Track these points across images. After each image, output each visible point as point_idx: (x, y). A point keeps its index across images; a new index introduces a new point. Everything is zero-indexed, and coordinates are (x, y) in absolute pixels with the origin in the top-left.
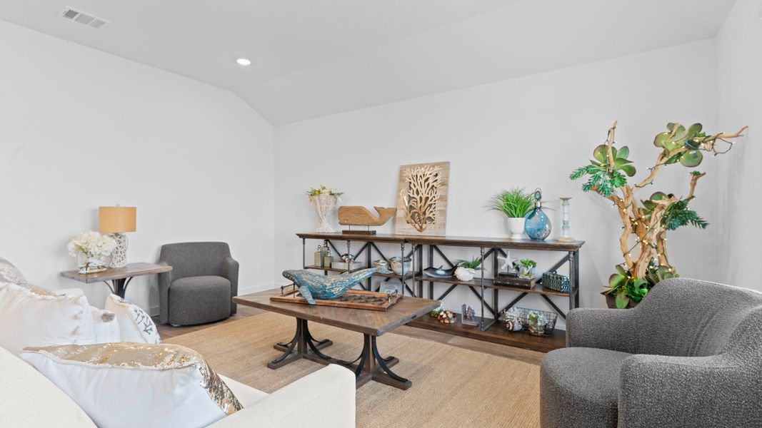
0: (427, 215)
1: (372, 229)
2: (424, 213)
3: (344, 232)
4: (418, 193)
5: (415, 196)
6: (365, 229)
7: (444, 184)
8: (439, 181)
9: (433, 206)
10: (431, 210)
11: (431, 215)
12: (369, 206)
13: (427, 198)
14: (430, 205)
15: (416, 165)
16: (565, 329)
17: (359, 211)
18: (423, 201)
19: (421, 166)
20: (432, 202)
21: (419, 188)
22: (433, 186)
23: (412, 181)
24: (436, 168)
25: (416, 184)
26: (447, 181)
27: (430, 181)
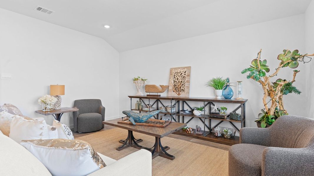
0: (181, 89)
2: (180, 88)
4: (178, 80)
5: (177, 80)
7: (189, 76)
8: (186, 75)
9: (184, 85)
10: (183, 86)
11: (183, 88)
12: (158, 85)
13: (182, 81)
14: (183, 84)
15: (178, 68)
16: (239, 136)
17: (154, 87)
18: (180, 83)
19: (179, 68)
20: (183, 83)
22: (184, 76)
23: (175, 74)
24: (185, 69)
25: (177, 76)
26: (190, 74)
27: (183, 74)
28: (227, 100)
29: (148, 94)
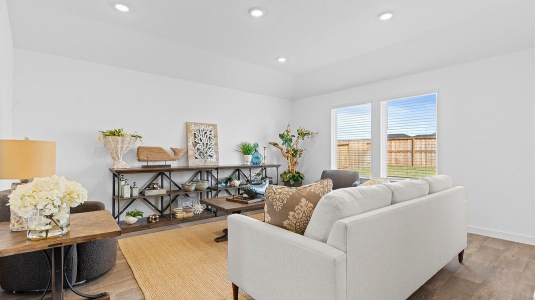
0: (208, 154)
1: (168, 163)
2: (206, 153)
3: (143, 167)
4: (201, 140)
5: (200, 142)
6: (163, 163)
7: (216, 136)
8: (213, 135)
9: (211, 149)
10: (210, 151)
11: (210, 154)
12: (167, 148)
13: (207, 144)
14: (210, 148)
15: (200, 123)
18: (205, 145)
19: (202, 124)
20: (210, 146)
21: (201, 137)
22: (210, 137)
23: (196, 133)
24: (210, 127)
25: (199, 135)
26: (217, 135)
27: (208, 134)
28: (255, 165)
29: (145, 164)
